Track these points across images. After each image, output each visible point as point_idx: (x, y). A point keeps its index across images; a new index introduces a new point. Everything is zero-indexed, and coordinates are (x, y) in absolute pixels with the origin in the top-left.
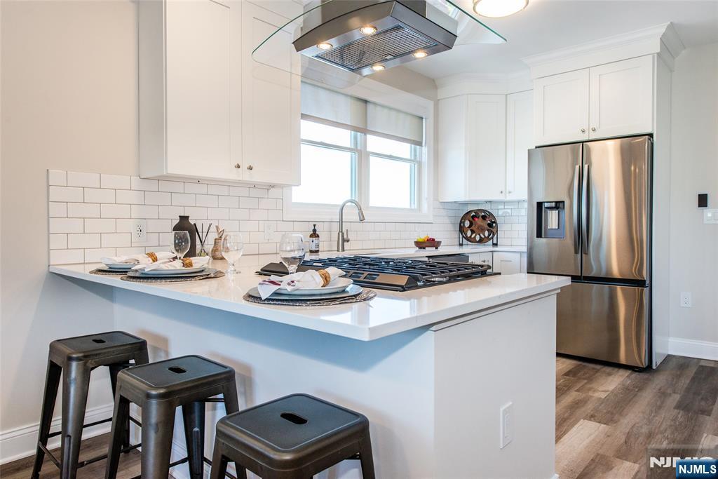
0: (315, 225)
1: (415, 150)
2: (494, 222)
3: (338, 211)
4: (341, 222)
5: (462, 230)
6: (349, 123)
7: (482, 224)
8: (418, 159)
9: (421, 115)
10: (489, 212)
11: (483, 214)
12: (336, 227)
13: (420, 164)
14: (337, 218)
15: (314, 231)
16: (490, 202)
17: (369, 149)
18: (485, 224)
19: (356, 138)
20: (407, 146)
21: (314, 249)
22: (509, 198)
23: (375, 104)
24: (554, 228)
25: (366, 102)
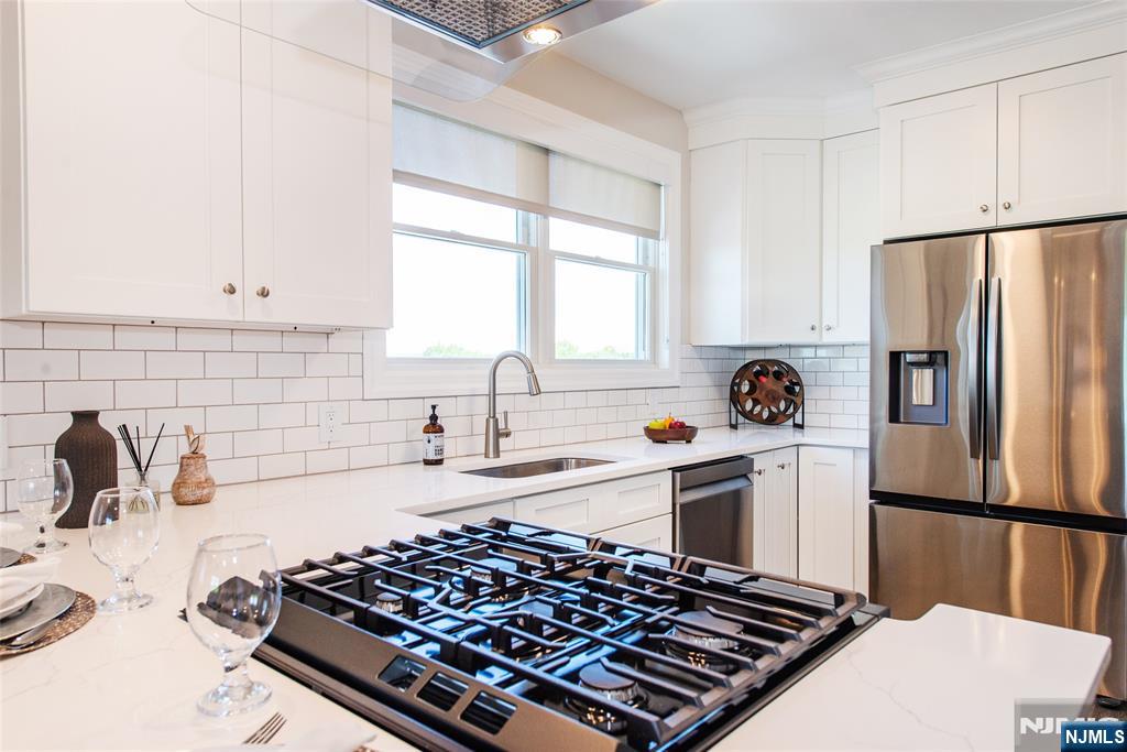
0: (434, 407)
1: (646, 249)
2: (797, 384)
3: (487, 371)
4: (493, 395)
5: (735, 398)
6: (514, 196)
7: (774, 388)
8: (651, 264)
9: (657, 180)
10: (787, 365)
11: (776, 368)
12: (482, 405)
13: (655, 274)
14: (485, 387)
15: (434, 418)
16: (790, 346)
17: (555, 245)
18: (779, 388)
19: (526, 224)
20: (631, 239)
21: (432, 456)
22: (827, 338)
23: (565, 156)
24: (926, 403)
25: (547, 151)
